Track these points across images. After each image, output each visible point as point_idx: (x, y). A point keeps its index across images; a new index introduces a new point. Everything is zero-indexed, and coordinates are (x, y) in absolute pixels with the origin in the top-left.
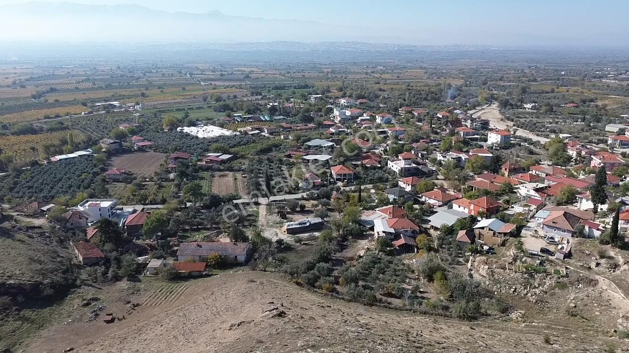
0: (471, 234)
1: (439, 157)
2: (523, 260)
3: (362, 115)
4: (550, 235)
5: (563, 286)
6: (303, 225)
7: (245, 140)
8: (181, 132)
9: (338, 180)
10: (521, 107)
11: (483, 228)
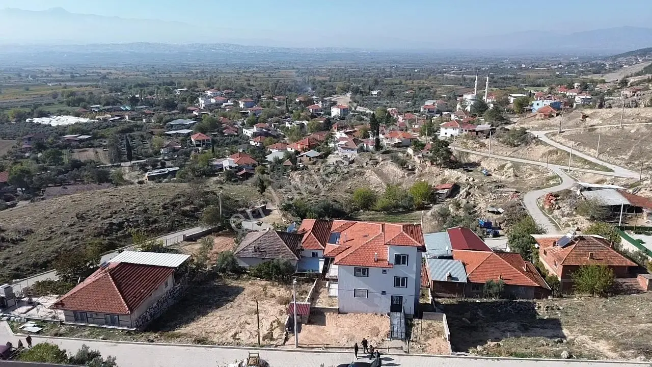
0: (294, 160)
1: (287, 125)
3: (227, 102)
4: (346, 154)
5: (345, 179)
6: (163, 173)
7: (104, 124)
8: (31, 122)
9: (197, 145)
10: (369, 94)
11: (302, 156)
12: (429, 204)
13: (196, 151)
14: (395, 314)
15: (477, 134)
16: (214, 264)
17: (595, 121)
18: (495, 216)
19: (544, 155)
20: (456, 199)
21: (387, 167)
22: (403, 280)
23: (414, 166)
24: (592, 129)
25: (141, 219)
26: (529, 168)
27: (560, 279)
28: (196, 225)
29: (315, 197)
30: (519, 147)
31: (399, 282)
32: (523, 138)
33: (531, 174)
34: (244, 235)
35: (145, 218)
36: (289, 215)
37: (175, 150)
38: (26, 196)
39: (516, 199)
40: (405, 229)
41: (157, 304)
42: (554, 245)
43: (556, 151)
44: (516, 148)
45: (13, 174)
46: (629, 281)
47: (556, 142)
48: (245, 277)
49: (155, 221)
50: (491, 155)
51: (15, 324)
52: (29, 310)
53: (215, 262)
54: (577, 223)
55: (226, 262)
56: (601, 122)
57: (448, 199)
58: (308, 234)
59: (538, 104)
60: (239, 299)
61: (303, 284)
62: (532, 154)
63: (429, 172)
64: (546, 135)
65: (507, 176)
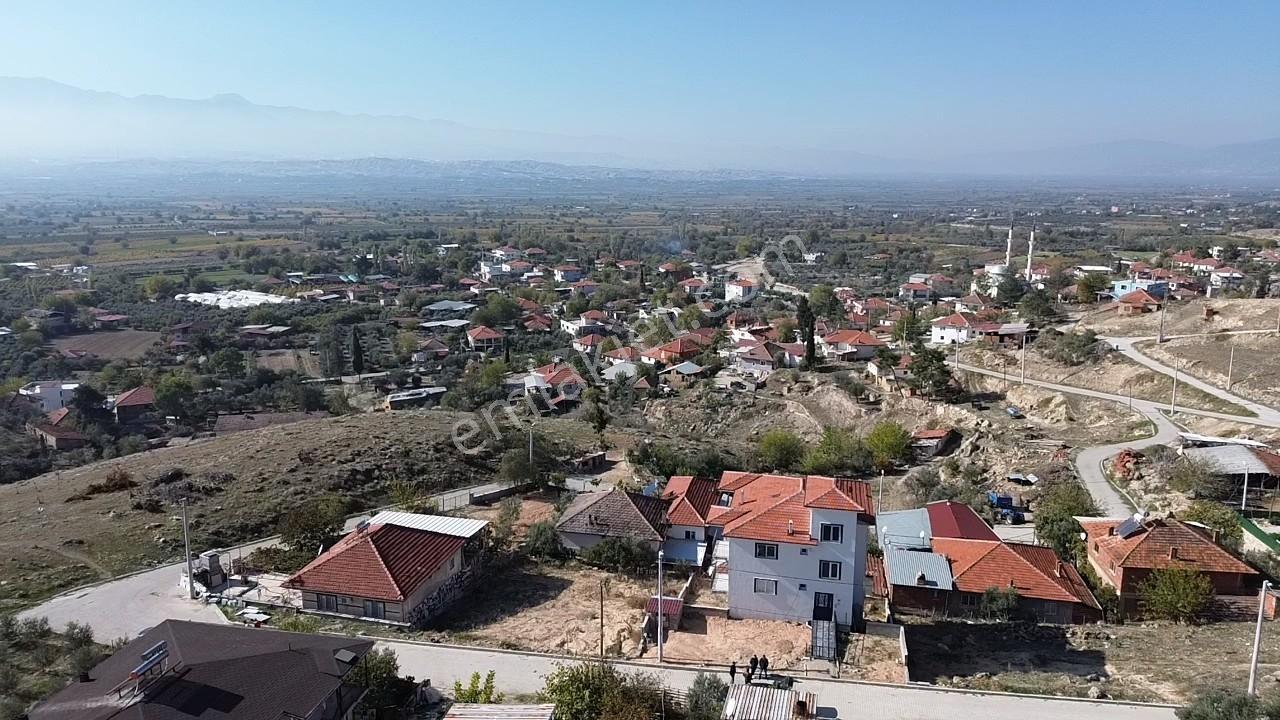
0: (653, 379)
1: (642, 314)
2: (709, 396)
3: (531, 270)
4: (748, 371)
6: (416, 397)
7: (312, 307)
8: (184, 300)
9: (478, 349)
11: (669, 372)
12: (902, 465)
13: (476, 358)
14: (821, 623)
15: (1002, 340)
16: (522, 542)
17: (1230, 322)
18: (1020, 489)
19: (1127, 382)
20: (953, 458)
21: (828, 398)
22: (834, 567)
23: (879, 396)
24: (1223, 336)
25: (400, 468)
26: (1096, 406)
27: (1118, 593)
28: (489, 481)
29: (692, 445)
30: (1081, 367)
31: (828, 569)
32: (1089, 350)
33: (1100, 418)
34: (570, 499)
35: (407, 464)
36: (646, 473)
37: (437, 357)
38: (183, 429)
39: (1061, 460)
40: (839, 485)
41: (438, 593)
42: (1111, 534)
43: (1151, 376)
44: (1075, 368)
45: (164, 390)
46: (1243, 601)
47: (1152, 358)
48: (572, 564)
49: (423, 471)
50: (1026, 381)
51: (230, 610)
52: (244, 592)
53: (523, 539)
54: (1170, 504)
55: (543, 539)
56: (1241, 323)
57: (939, 458)
58: (678, 500)
59: (1123, 287)
60: (565, 596)
61: (669, 580)
62: (1104, 381)
63: (907, 409)
64: (1134, 345)
65: (1055, 420)
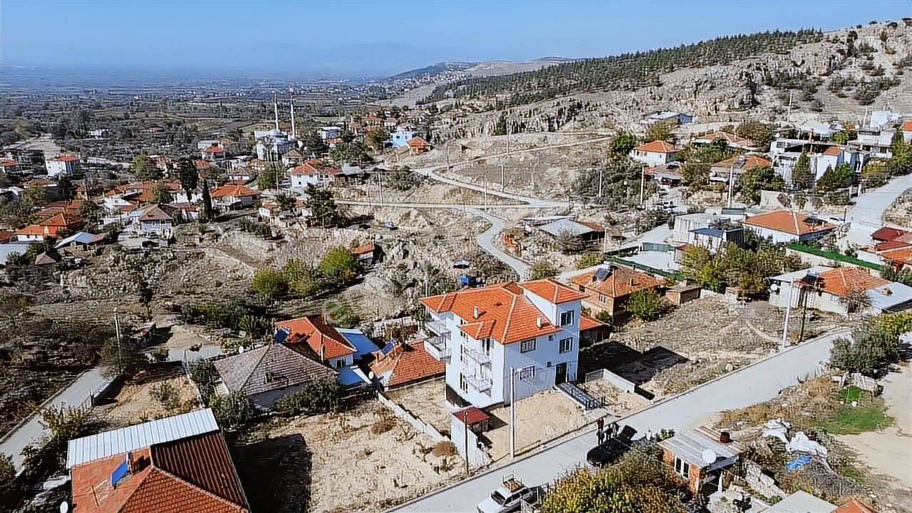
0: (53, 253)
2: (126, 259)
5: (174, 268)
12: (357, 276)
14: (562, 385)
15: (347, 180)
17: (478, 152)
18: (465, 271)
19: (445, 196)
22: (568, 342)
23: (280, 232)
24: (480, 160)
26: (440, 213)
27: (612, 314)
30: (411, 190)
33: (448, 220)
39: (474, 248)
42: (594, 280)
43: (458, 190)
44: (407, 191)
46: (663, 300)
47: (451, 179)
48: (276, 421)
50: (382, 204)
57: (377, 265)
59: (398, 137)
60: (315, 449)
62: (431, 197)
63: (310, 237)
64: (433, 172)
65: (421, 226)
